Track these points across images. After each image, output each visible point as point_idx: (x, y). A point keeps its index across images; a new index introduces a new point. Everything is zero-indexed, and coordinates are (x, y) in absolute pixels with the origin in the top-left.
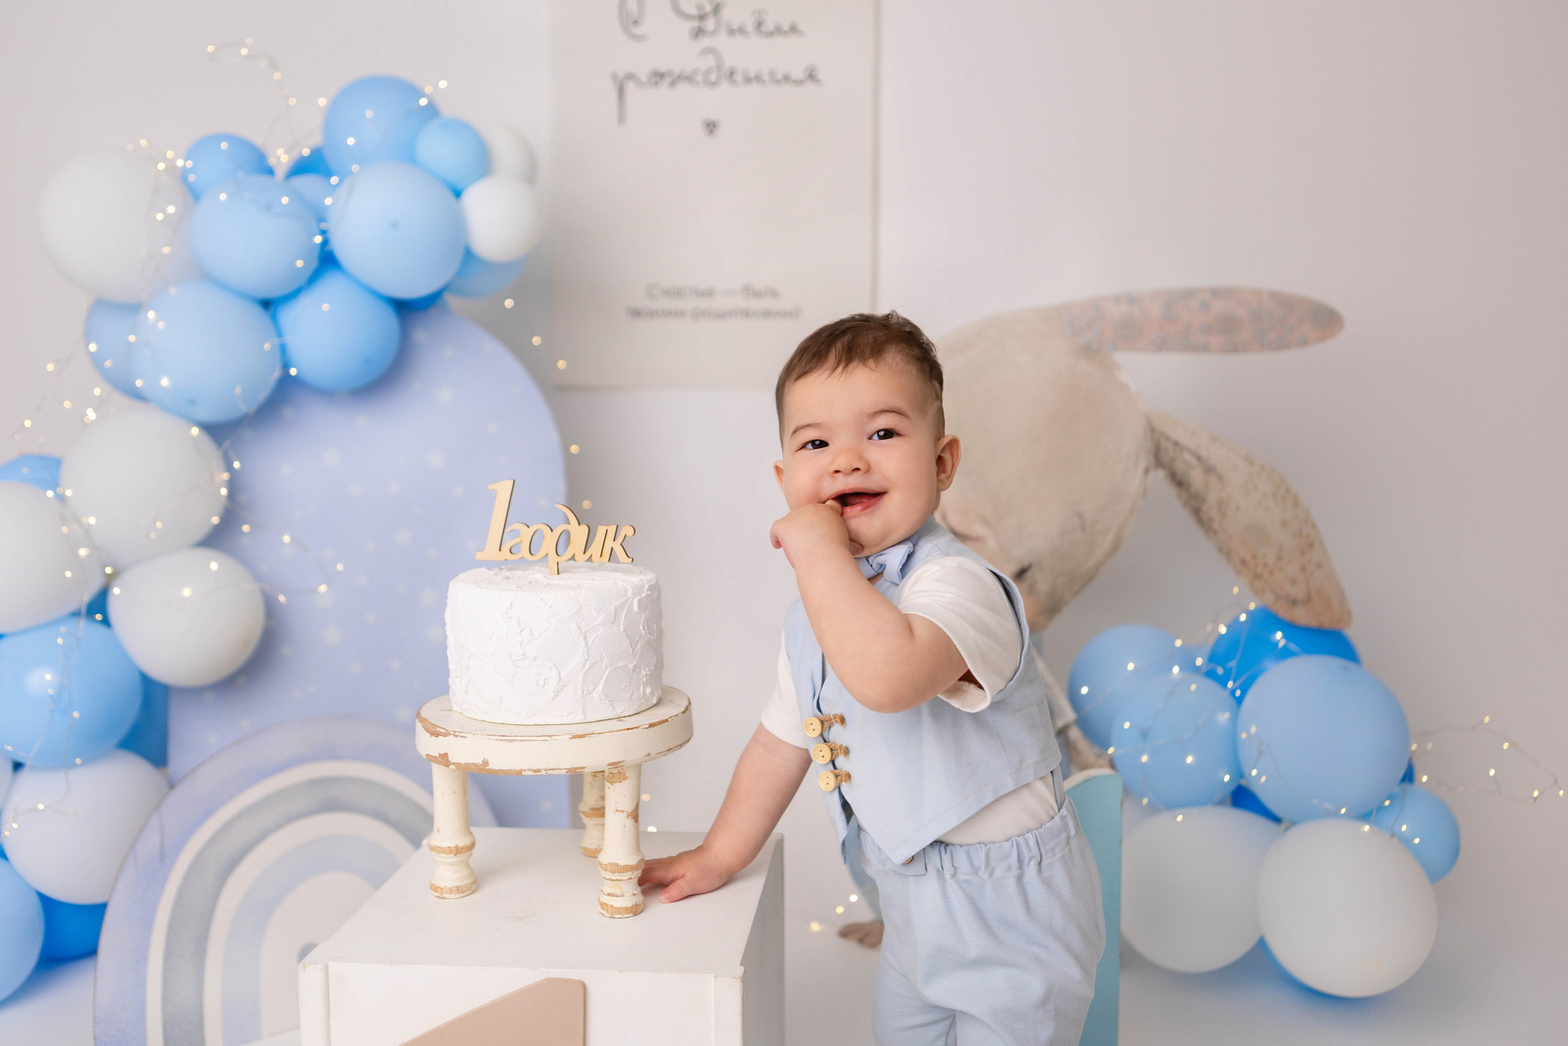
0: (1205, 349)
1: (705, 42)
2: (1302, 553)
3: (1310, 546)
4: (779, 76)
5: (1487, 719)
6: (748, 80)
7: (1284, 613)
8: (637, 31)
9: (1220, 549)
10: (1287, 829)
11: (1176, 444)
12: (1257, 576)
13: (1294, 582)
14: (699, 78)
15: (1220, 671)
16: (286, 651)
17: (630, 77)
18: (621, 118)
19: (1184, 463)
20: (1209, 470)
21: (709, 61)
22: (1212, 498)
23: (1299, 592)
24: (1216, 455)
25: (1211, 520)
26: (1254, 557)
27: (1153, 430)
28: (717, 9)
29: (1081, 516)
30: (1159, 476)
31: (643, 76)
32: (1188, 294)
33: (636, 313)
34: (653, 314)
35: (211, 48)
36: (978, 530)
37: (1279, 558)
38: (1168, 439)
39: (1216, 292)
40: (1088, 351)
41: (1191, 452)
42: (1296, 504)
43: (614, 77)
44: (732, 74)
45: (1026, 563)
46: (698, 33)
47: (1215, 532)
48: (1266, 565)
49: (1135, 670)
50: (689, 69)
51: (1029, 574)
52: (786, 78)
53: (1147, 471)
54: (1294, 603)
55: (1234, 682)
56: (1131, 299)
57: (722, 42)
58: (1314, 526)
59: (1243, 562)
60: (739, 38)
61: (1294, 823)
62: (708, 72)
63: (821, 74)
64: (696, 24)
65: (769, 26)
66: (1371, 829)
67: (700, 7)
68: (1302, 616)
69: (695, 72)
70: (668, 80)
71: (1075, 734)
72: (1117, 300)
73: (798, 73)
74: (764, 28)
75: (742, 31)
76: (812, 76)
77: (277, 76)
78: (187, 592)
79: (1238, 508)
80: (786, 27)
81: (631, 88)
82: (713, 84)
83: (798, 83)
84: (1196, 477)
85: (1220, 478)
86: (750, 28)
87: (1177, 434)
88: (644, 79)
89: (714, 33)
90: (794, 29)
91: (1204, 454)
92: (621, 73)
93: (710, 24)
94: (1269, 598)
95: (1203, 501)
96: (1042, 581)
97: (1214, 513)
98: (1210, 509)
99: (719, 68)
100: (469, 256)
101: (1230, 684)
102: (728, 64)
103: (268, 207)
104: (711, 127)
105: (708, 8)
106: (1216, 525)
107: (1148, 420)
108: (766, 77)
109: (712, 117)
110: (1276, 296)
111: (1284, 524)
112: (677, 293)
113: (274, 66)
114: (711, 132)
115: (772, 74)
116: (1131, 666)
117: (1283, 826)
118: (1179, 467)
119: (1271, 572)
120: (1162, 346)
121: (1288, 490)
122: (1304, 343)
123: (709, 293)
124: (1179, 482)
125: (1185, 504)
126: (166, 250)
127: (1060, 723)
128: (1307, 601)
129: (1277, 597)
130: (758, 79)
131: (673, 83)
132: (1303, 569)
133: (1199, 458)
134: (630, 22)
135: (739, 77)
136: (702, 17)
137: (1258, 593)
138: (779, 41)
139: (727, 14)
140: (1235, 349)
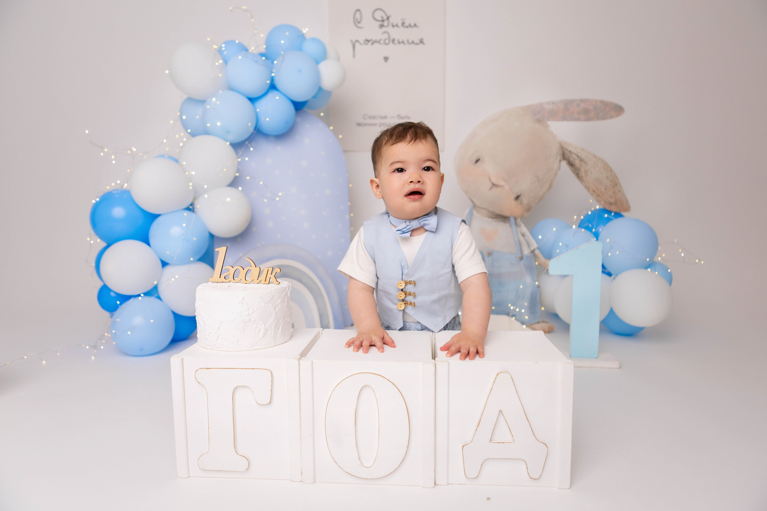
0: (578, 120)
1: (384, 29)
2: (614, 187)
3: (616, 185)
4: (410, 42)
5: (676, 240)
6: (399, 43)
7: (608, 208)
8: (359, 25)
9: (586, 187)
10: (614, 278)
11: (570, 152)
12: (599, 196)
13: (611, 197)
14: (382, 42)
15: (590, 226)
16: (254, 229)
17: (357, 41)
18: (354, 56)
19: (573, 158)
20: (581, 160)
21: (386, 36)
22: (583, 170)
23: (612, 200)
24: (583, 155)
25: (582, 177)
26: (597, 189)
27: (562, 147)
28: (388, 18)
29: (538, 177)
30: (564, 164)
31: (362, 41)
32: (572, 101)
33: (359, 125)
34: (365, 125)
35: (231, 8)
36: (502, 183)
37: (606, 189)
38: (567, 150)
39: (582, 101)
40: (539, 121)
41: (575, 154)
42: (611, 170)
43: (352, 41)
44: (394, 40)
45: (519, 194)
46: (382, 26)
47: (584, 181)
48: (601, 192)
49: (557, 230)
50: (378, 39)
51: (520, 198)
52: (413, 42)
53: (560, 161)
54: (611, 204)
55: (595, 230)
56: (553, 103)
57: (390, 29)
58: (617, 178)
59: (594, 191)
60: (396, 28)
61: (617, 275)
62: (385, 40)
63: (425, 41)
64: (381, 23)
65: (407, 24)
66: (651, 270)
67: (382, 17)
68: (614, 208)
69: (381, 40)
70: (371, 42)
71: (537, 252)
72: (548, 103)
73: (417, 41)
74: (405, 25)
75: (397, 26)
76: (422, 42)
77: (253, 20)
78: (228, 199)
79: (591, 173)
80: (412, 25)
81: (357, 45)
82: (387, 44)
83: (417, 44)
84: (577, 163)
85: (585, 163)
86: (400, 25)
87: (570, 148)
88: (362, 42)
89: (388, 26)
90: (415, 25)
91: (579, 155)
92: (354, 40)
93: (386, 23)
94: (603, 203)
95: (580, 171)
96: (525, 200)
97: (583, 175)
98: (582, 173)
99: (389, 38)
100: (320, 89)
101: (594, 230)
102: (392, 37)
103: (256, 62)
104: (386, 59)
105: (385, 18)
106: (584, 179)
107: (560, 144)
108: (406, 42)
109: (387, 56)
110: (602, 102)
111: (607, 178)
112: (374, 117)
113: (252, 17)
114: (386, 61)
115: (408, 41)
116: (554, 229)
117: (613, 277)
118: (571, 159)
119: (603, 194)
120: (564, 119)
121: (608, 166)
122: (612, 117)
123: (385, 117)
124: (571, 164)
125: (573, 172)
126: (220, 75)
127: (532, 249)
128: (616, 203)
129: (605, 202)
130: (403, 42)
131: (372, 44)
132: (614, 193)
133: (578, 156)
134: (357, 22)
135: (396, 42)
136: (383, 21)
137: (599, 201)
138: (410, 29)
139: (391, 20)
140: (589, 119)
